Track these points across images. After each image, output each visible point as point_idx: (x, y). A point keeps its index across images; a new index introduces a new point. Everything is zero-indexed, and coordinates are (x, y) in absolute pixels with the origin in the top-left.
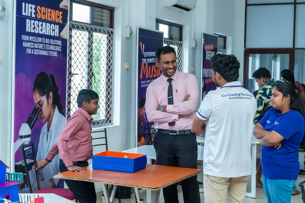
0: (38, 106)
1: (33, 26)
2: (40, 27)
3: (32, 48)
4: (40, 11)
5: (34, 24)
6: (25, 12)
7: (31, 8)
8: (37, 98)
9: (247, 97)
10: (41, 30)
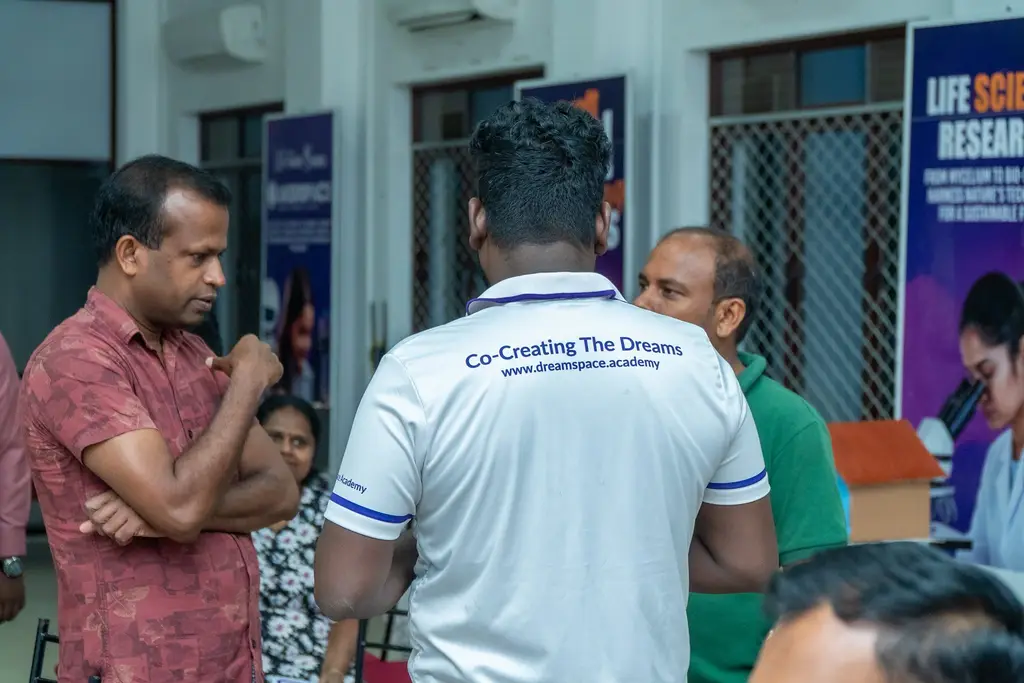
0: (977, 375)
1: (960, 139)
2: (987, 138)
3: (956, 205)
4: (988, 89)
5: (964, 132)
6: (937, 102)
7: (956, 88)
8: (974, 350)
9: (629, 355)
10: (991, 145)
